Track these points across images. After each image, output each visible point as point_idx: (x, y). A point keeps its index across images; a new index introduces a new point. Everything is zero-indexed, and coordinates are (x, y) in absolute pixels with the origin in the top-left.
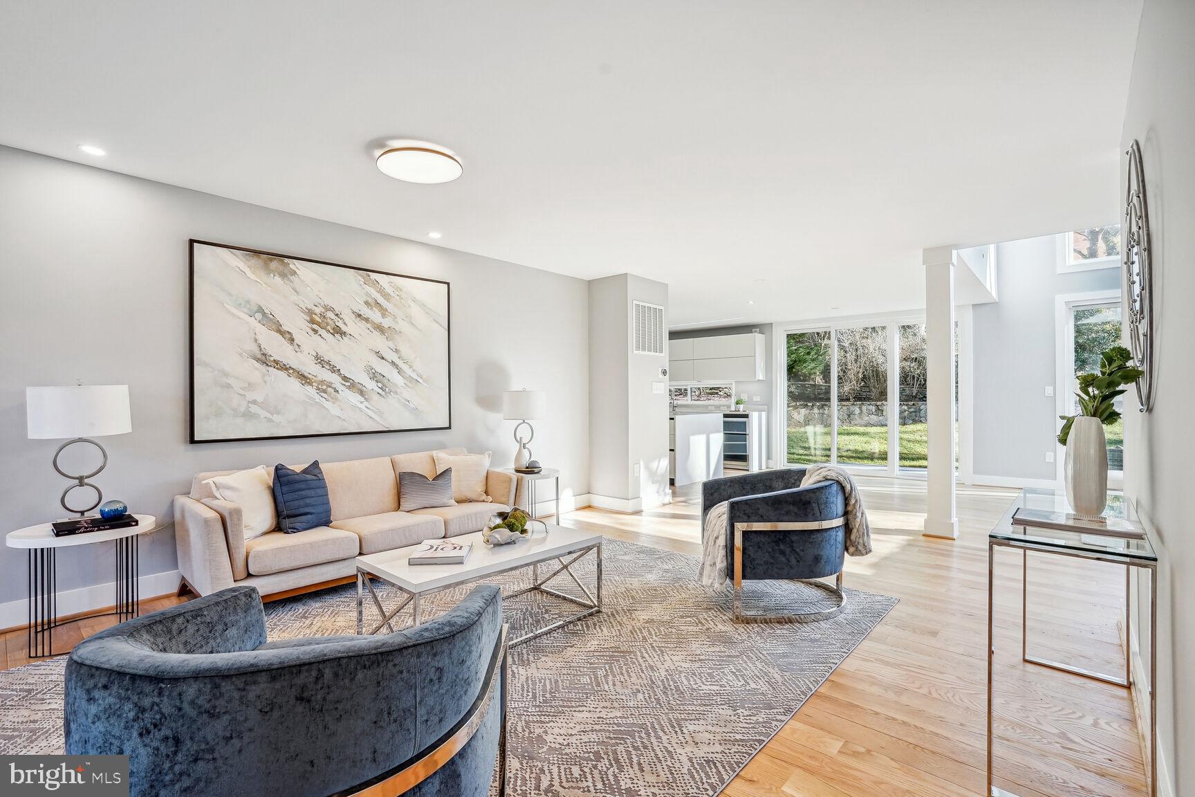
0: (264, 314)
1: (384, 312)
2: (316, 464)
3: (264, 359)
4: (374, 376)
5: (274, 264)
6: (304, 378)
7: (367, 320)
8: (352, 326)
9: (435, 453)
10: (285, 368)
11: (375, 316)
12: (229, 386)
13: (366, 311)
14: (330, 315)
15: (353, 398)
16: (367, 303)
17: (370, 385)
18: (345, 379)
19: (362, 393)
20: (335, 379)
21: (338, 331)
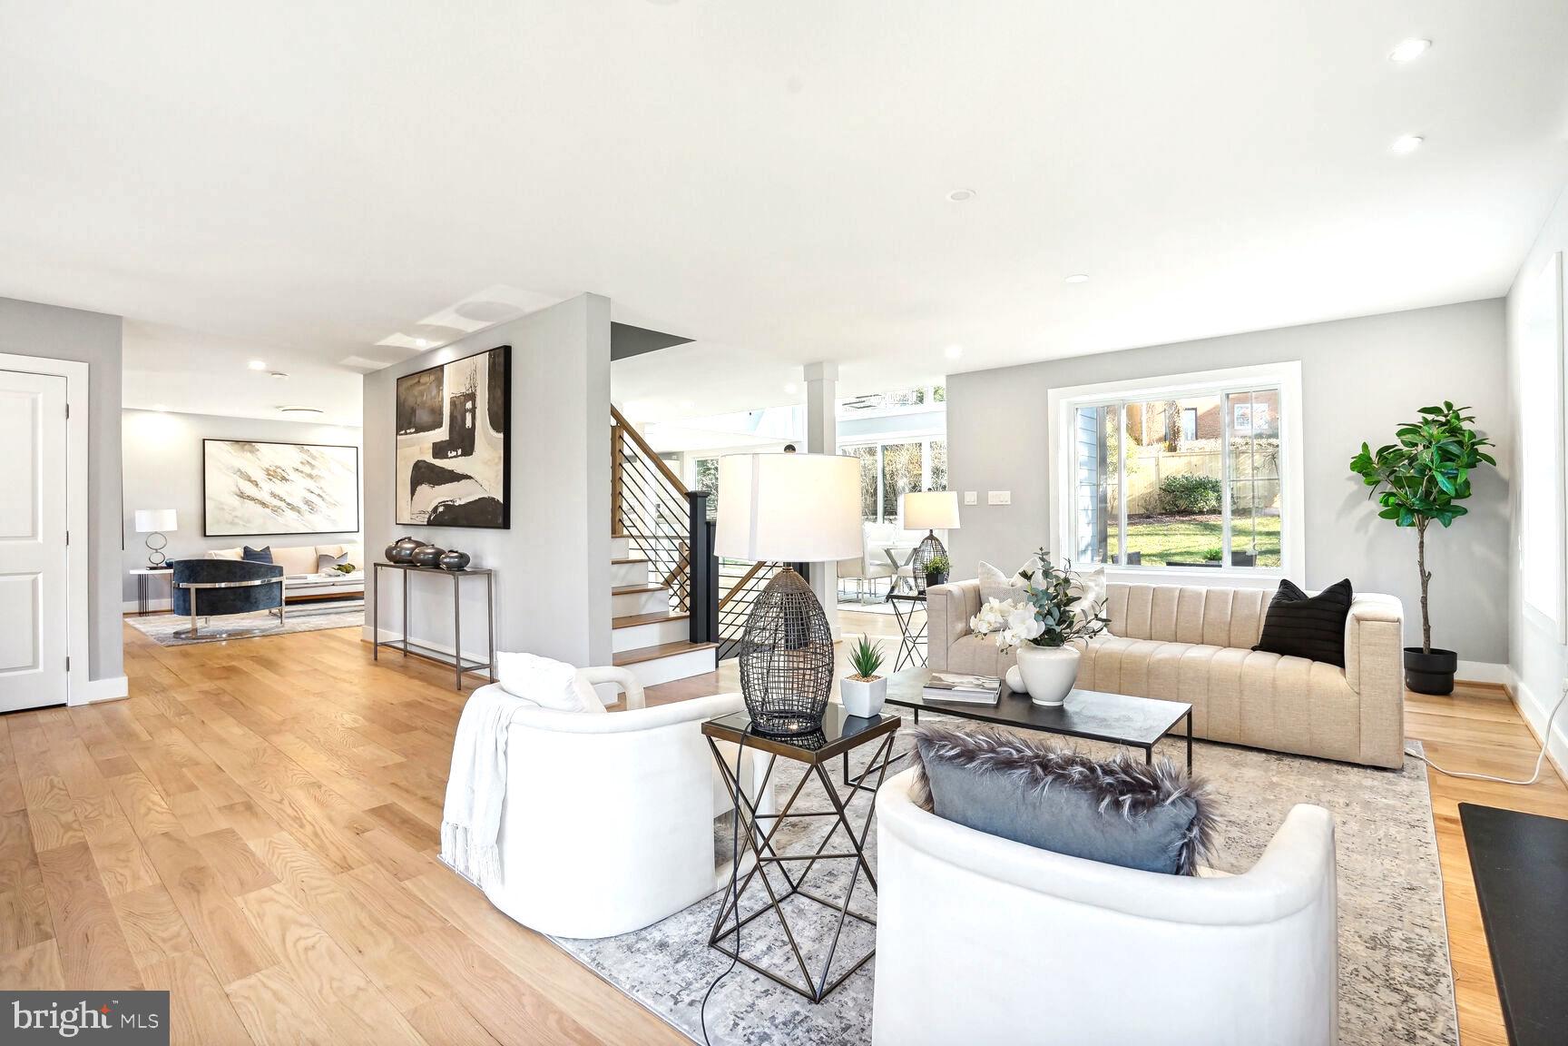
0: (242, 472)
1: (312, 466)
2: (268, 548)
3: (242, 495)
4: (307, 502)
5: (247, 447)
6: (264, 504)
7: (302, 472)
8: (293, 475)
9: (342, 545)
10: (253, 499)
11: (307, 469)
12: (223, 509)
13: (301, 467)
14: (279, 470)
15: (293, 515)
16: (302, 463)
17: (304, 508)
18: (289, 504)
19: (299, 512)
20: (283, 505)
21: (284, 479)
